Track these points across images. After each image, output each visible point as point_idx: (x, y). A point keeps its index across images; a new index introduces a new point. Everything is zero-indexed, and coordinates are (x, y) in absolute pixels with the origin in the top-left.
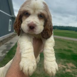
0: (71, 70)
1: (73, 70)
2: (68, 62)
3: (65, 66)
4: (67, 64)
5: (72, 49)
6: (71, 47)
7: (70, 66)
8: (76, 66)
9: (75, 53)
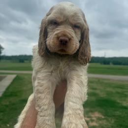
0: (96, 122)
1: (100, 122)
2: (92, 112)
3: (88, 117)
4: (90, 114)
5: (98, 92)
6: (96, 89)
7: (95, 117)
8: (104, 116)
9: (102, 96)
